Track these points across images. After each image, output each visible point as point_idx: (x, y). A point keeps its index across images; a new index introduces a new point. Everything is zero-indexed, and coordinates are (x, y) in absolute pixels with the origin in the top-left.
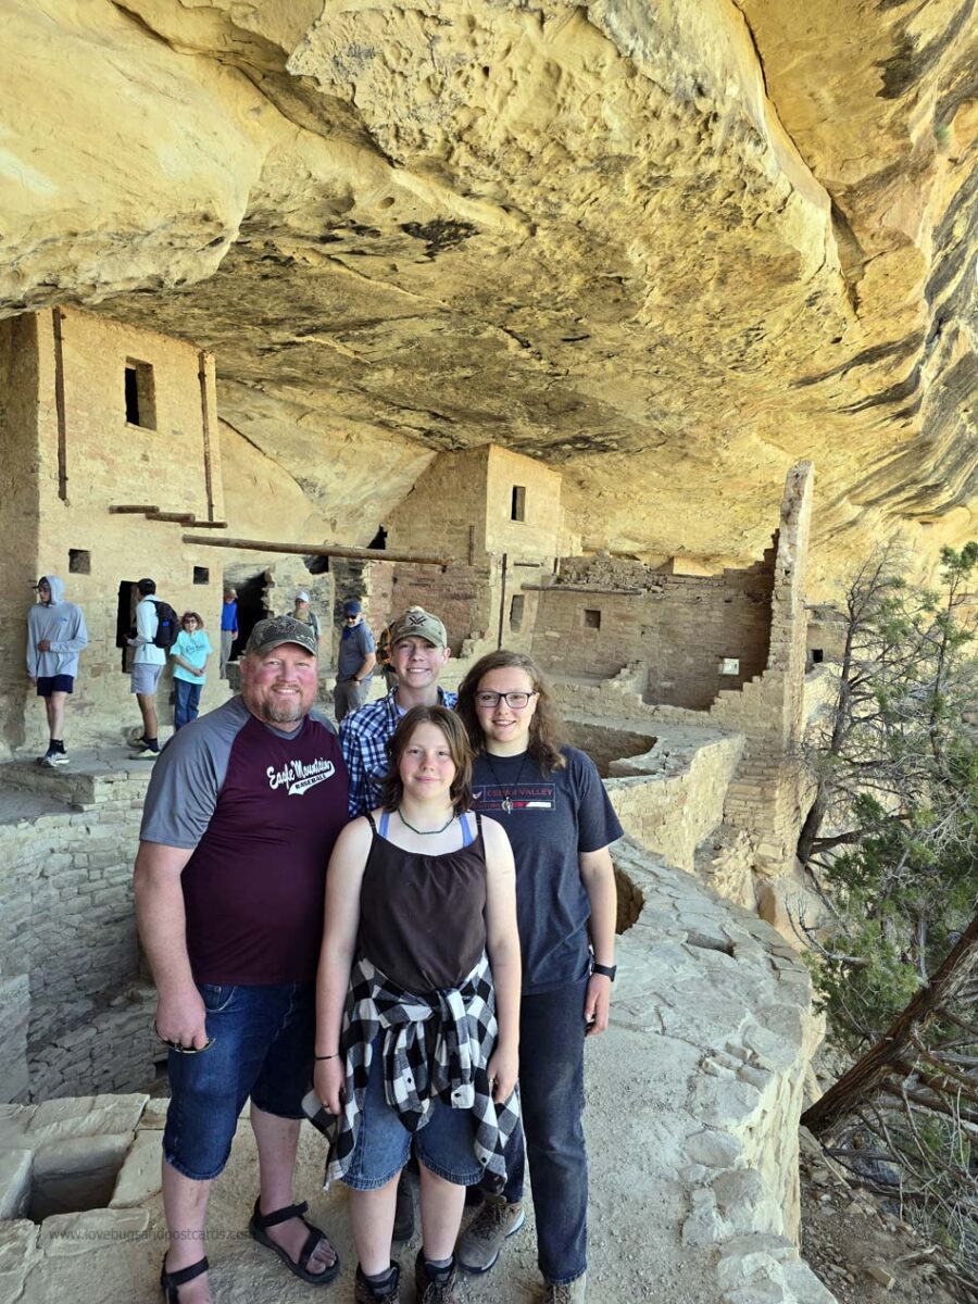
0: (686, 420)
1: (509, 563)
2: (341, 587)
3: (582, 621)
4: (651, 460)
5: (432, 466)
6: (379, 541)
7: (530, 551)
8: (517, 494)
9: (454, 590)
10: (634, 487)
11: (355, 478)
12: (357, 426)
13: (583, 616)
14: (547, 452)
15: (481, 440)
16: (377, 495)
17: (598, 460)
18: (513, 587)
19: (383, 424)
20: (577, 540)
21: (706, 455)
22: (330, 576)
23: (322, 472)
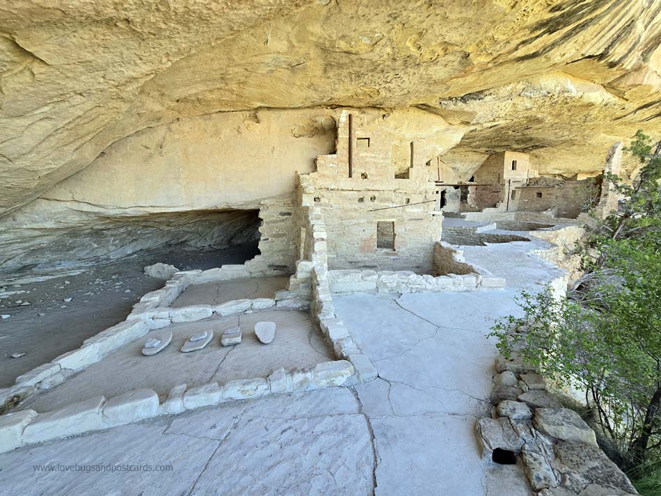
0: (571, 136)
1: (511, 182)
2: (462, 192)
3: (536, 196)
4: (560, 147)
5: (488, 159)
6: (472, 180)
7: (518, 178)
8: (514, 163)
9: (494, 190)
10: (556, 155)
11: (466, 165)
12: (467, 153)
13: (536, 195)
14: (524, 150)
15: (502, 150)
16: (472, 168)
17: (541, 150)
18: (512, 188)
19: (474, 151)
20: (537, 172)
21: (583, 143)
22: (459, 189)
23: (458, 165)
